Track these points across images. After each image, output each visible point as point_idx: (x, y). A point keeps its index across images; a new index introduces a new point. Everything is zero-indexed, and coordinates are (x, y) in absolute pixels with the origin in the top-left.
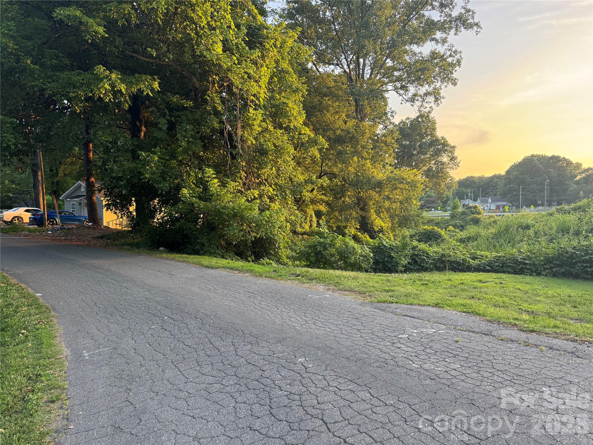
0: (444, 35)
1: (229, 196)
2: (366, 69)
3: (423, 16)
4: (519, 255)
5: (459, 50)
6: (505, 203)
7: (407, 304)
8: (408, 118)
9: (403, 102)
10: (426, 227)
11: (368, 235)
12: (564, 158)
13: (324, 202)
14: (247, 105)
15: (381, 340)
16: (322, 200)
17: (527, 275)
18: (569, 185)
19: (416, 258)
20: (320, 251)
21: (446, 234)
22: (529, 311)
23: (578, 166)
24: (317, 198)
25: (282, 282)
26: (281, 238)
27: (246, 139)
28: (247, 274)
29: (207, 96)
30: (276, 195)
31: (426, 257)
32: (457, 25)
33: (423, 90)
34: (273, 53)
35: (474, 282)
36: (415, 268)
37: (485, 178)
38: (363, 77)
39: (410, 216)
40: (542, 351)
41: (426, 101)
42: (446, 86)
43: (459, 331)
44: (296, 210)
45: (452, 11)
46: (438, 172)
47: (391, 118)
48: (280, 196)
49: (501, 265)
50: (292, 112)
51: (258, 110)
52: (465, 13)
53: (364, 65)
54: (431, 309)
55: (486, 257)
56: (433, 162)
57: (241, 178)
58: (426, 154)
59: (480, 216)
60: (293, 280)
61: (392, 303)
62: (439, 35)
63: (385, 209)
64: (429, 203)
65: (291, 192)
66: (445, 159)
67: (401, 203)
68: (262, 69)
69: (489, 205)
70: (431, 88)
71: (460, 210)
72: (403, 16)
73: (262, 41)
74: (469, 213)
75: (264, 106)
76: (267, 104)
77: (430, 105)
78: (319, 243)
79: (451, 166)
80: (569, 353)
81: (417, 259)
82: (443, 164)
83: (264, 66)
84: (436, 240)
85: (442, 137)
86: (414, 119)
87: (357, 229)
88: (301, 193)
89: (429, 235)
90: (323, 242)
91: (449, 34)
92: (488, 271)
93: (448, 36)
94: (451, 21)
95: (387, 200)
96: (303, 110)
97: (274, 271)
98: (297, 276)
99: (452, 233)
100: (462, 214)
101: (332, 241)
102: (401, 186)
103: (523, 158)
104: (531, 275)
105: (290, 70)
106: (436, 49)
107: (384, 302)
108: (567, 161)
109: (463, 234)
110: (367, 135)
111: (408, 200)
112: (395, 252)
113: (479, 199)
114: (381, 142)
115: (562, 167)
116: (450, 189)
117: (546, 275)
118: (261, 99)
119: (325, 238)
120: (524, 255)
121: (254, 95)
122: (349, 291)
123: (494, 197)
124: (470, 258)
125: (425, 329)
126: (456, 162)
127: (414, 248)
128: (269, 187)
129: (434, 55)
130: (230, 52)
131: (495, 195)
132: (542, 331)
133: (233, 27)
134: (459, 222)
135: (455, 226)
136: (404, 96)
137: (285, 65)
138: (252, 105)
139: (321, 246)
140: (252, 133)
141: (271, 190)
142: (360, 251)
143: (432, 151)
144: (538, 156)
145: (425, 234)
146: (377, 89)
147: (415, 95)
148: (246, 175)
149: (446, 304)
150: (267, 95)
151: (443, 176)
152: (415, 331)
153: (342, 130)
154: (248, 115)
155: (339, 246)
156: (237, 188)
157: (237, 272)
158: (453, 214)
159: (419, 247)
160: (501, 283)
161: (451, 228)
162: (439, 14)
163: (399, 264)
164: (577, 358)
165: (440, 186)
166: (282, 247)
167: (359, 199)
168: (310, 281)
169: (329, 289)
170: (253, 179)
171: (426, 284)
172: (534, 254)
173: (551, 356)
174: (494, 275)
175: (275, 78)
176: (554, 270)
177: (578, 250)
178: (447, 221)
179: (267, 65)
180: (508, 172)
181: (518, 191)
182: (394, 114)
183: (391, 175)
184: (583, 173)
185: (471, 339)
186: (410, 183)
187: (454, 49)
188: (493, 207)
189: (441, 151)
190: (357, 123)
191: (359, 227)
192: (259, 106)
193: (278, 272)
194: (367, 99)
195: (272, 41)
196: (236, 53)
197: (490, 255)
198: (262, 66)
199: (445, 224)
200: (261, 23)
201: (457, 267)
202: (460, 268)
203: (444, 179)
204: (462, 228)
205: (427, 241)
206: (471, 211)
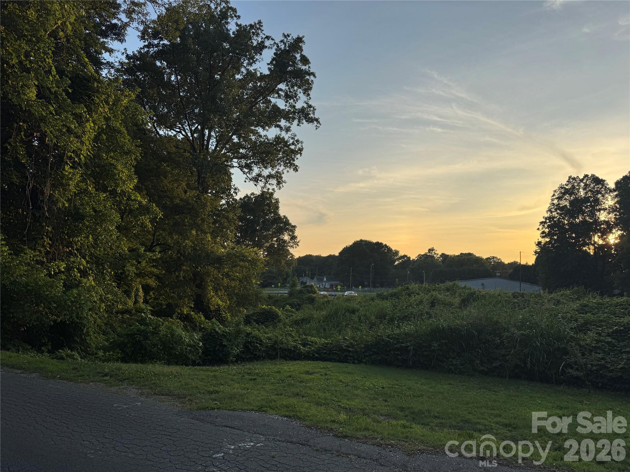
0: (288, 124)
1: (22, 269)
2: (211, 141)
3: (270, 102)
4: (344, 342)
5: (300, 140)
6: (338, 282)
7: (229, 410)
8: (253, 194)
9: (247, 180)
10: (264, 306)
11: (203, 315)
12: (386, 245)
13: (154, 275)
14: (62, 161)
15: (193, 463)
16: (152, 273)
17: (350, 363)
18: (389, 269)
19: (249, 345)
20: (139, 341)
21: (283, 313)
22: (346, 409)
23: (397, 252)
24: (146, 270)
25: (82, 385)
26: (91, 322)
27: (57, 200)
28: (34, 375)
29: (7, 145)
30: (90, 269)
31: (260, 344)
32: (300, 117)
33: (266, 172)
34: (104, 109)
35: (302, 373)
36: (247, 357)
38: (207, 148)
39: (249, 295)
40: (351, 460)
41: (269, 182)
42: (288, 171)
43: (278, 443)
44: (115, 287)
45: (295, 103)
46: (279, 250)
47: (234, 195)
48: (96, 270)
49: (328, 352)
50: (121, 175)
51: (76, 168)
52: (307, 108)
53: (210, 136)
54: (254, 414)
55: (316, 343)
56: (275, 239)
57: (43, 246)
58: (269, 231)
59: (315, 295)
60: (98, 382)
61: (214, 409)
62: (283, 123)
63: (223, 287)
64: (270, 279)
65: (111, 266)
66: (286, 237)
67: (240, 281)
68: (87, 124)
69: (324, 284)
70: (274, 172)
71: (299, 288)
72: (250, 97)
73: (90, 94)
74: (306, 292)
75: (85, 164)
76: (89, 162)
77: (272, 187)
78: (138, 331)
79: (292, 244)
80: (374, 460)
81: (250, 347)
82: (285, 241)
83: (91, 122)
84: (273, 321)
85: (284, 216)
86: (259, 195)
87: (191, 308)
88: (124, 267)
89: (267, 315)
90: (144, 330)
91: (292, 124)
92: (317, 359)
93: (291, 126)
94: (294, 113)
95: (226, 277)
96: (135, 174)
97: (73, 369)
98: (104, 376)
99: (288, 313)
100: (299, 293)
101: (155, 329)
102: (242, 263)
103: (353, 242)
104: (353, 363)
105: (123, 130)
106: (280, 135)
107: (205, 409)
108: (388, 248)
109: (298, 315)
110: (209, 209)
111: (247, 278)
112: (228, 339)
113: (315, 278)
114: (223, 217)
115: (384, 253)
116: (290, 266)
117: (365, 363)
118: (82, 156)
119: (146, 325)
120: (348, 342)
121: (73, 152)
122: (167, 395)
123: (329, 276)
124: (301, 344)
125: (243, 443)
126: (296, 241)
127: (248, 334)
128: (82, 259)
129: (279, 140)
130: (45, 101)
131: (330, 274)
132: (354, 436)
133: (54, 72)
134: (296, 300)
135: (292, 305)
136: (248, 174)
137: (117, 124)
138: (68, 162)
139: (141, 335)
140: (64, 194)
141: (84, 263)
142: (187, 340)
143: (274, 228)
144: (366, 241)
145: (263, 313)
146: (221, 164)
147: (259, 175)
148: (51, 242)
149: (270, 407)
150: (90, 153)
151: (284, 254)
152: (233, 447)
153: (181, 200)
154: (62, 173)
155: (164, 335)
156: (35, 259)
157: (19, 371)
158: (291, 292)
159: (253, 333)
160: (326, 374)
161: (288, 307)
162: (284, 103)
163: (230, 354)
164: (380, 467)
165: (280, 263)
166: (91, 333)
167: (195, 274)
168: (120, 383)
169: (142, 394)
170: (61, 247)
171: (254, 379)
172: (356, 341)
173: (358, 466)
174: (321, 364)
175: (103, 135)
176: (373, 357)
177: (391, 338)
178: (285, 300)
179: (95, 120)
180: (340, 253)
181: (349, 272)
182: (237, 191)
183: (231, 251)
184: (400, 259)
185: (288, 452)
186: (250, 261)
187: (296, 138)
188: (327, 286)
189: (283, 229)
190: (198, 195)
191: (193, 306)
192: (79, 164)
193: (78, 371)
194: (210, 172)
195: (104, 97)
196: (54, 103)
197: (319, 341)
198: (88, 121)
199: (283, 302)
200: (91, 74)
201: (289, 355)
202: (291, 355)
203: (284, 256)
204: (298, 307)
205: (264, 321)
206: (308, 290)
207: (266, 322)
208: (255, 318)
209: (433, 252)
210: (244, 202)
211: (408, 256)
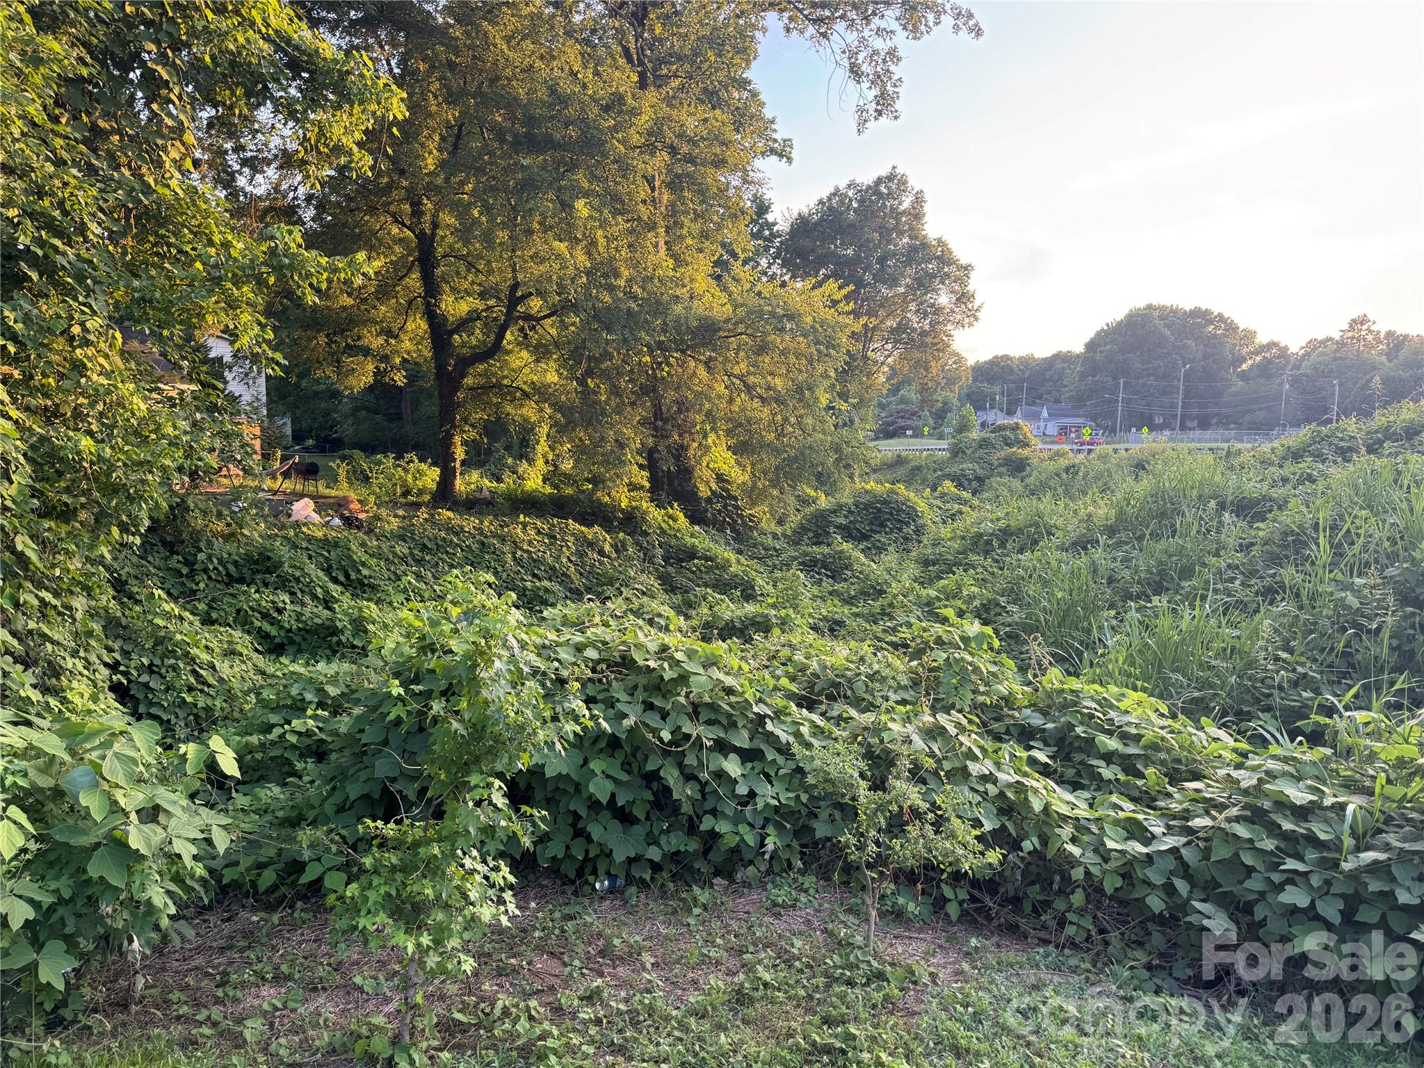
6: (1080, 420)
8: (852, 185)
10: (871, 485)
12: (1220, 315)
18: (1228, 380)
21: (931, 506)
23: (1249, 335)
37: (1035, 360)
46: (923, 333)
56: (912, 306)
58: (896, 283)
59: (1025, 452)
64: (900, 418)
66: (943, 298)
69: (1042, 424)
71: (975, 434)
74: (999, 443)
79: (959, 317)
82: (938, 310)
84: (900, 529)
85: (939, 240)
86: (869, 187)
89: (879, 510)
99: (948, 506)
100: (980, 447)
103: (1127, 312)
108: (1225, 323)
113: (1019, 410)
115: (1215, 336)
116: (954, 384)
123: (1055, 406)
126: (970, 306)
131: (1057, 401)
134: (971, 466)
135: (959, 481)
143: (911, 277)
144: (1161, 309)
145: (867, 506)
151: (936, 344)
158: (956, 445)
161: (948, 486)
165: (927, 370)
178: (940, 465)
180: (1091, 346)
181: (1115, 391)
184: (1257, 353)
188: (1052, 429)
189: (933, 276)
199: (935, 471)
203: (938, 350)
204: (977, 484)
205: (872, 531)
206: (1005, 439)
207: (876, 532)
208: (842, 521)
209: (1365, 327)
210: (831, 208)
211: (1282, 344)
